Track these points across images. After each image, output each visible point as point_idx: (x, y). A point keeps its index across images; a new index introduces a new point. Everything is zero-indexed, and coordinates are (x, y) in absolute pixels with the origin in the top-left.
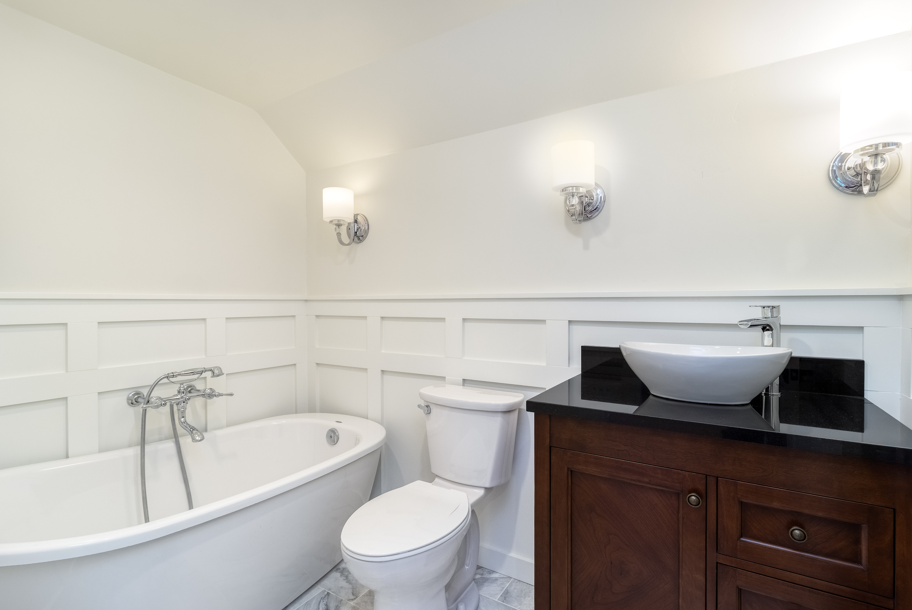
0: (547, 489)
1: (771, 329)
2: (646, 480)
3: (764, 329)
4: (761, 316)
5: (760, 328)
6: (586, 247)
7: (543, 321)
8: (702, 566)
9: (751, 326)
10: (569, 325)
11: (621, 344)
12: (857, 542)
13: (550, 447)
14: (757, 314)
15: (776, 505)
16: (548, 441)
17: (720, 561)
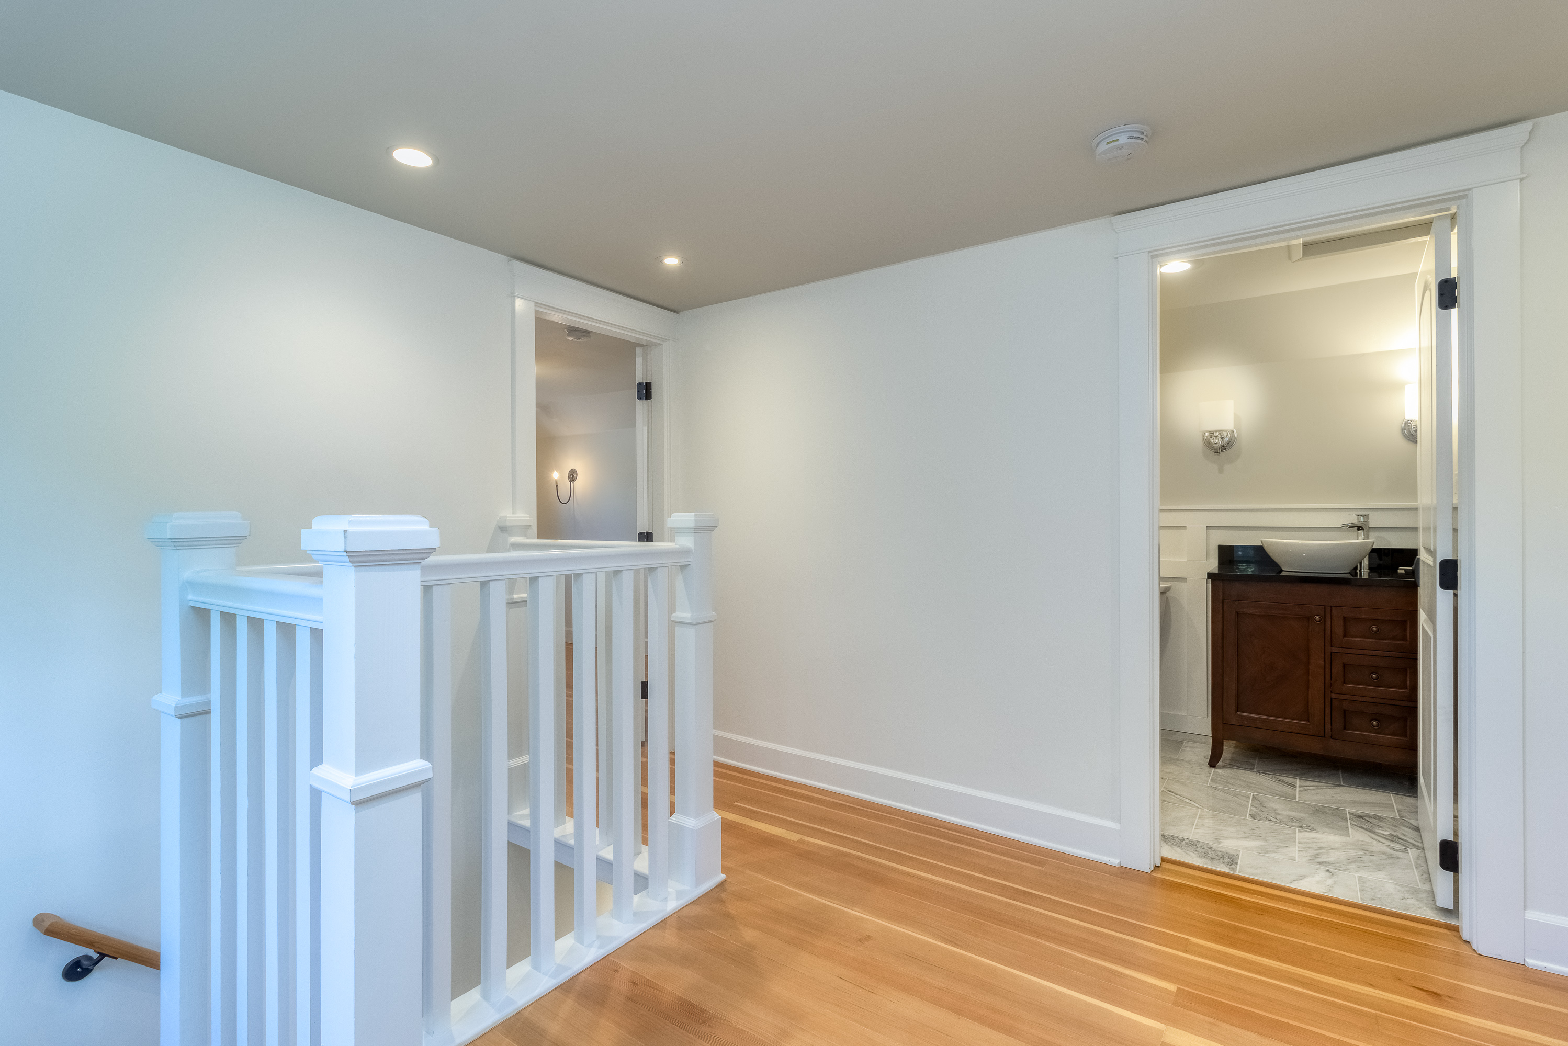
0: (1220, 626)
1: (1363, 529)
2: (1289, 613)
3: (1358, 529)
4: (1356, 521)
5: (1356, 529)
6: (1221, 471)
7: (1184, 527)
8: (1323, 655)
9: (1350, 527)
10: (1207, 529)
11: (1262, 539)
12: (1405, 630)
13: (1223, 600)
14: (1354, 520)
15: (1364, 616)
16: (1221, 597)
17: (1333, 651)
